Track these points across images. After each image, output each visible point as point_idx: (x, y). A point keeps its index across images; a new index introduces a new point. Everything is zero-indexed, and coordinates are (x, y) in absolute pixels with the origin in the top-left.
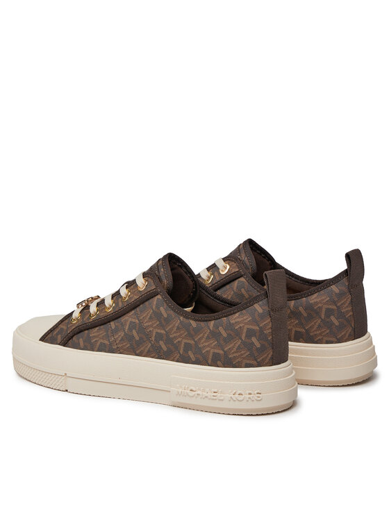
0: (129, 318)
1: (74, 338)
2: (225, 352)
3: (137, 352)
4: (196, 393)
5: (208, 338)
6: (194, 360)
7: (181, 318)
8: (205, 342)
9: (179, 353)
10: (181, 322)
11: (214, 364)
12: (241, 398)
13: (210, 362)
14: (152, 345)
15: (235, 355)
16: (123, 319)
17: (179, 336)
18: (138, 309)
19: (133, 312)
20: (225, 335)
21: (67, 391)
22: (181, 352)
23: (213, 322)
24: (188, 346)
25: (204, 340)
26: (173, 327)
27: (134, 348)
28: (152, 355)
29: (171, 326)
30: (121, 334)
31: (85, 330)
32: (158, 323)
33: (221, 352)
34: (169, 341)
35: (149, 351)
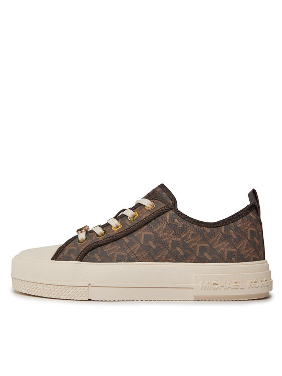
0: (142, 233)
1: (88, 255)
2: (238, 250)
3: (156, 259)
4: (219, 285)
5: (221, 240)
6: (210, 259)
7: (196, 226)
8: (218, 244)
9: (195, 255)
10: (196, 230)
11: (229, 260)
12: (257, 285)
13: (225, 259)
14: (169, 252)
15: (245, 251)
16: (136, 234)
17: (195, 242)
18: (150, 224)
19: (146, 227)
20: (235, 236)
21: (90, 300)
22: (197, 254)
23: (223, 227)
24: (203, 249)
25: (217, 242)
26: (189, 234)
27: (153, 256)
28: (170, 260)
29: (186, 234)
30: (137, 246)
31: (98, 247)
32: (173, 232)
33: (234, 250)
34: (185, 246)
35: (167, 257)
